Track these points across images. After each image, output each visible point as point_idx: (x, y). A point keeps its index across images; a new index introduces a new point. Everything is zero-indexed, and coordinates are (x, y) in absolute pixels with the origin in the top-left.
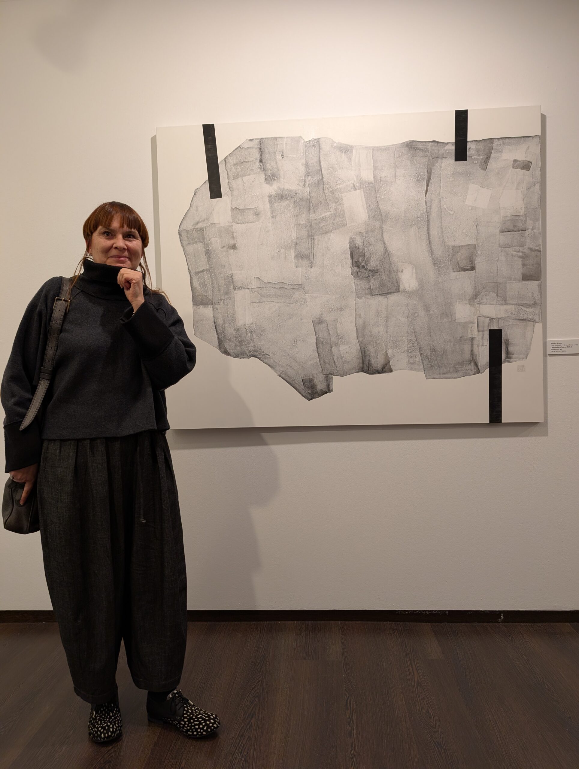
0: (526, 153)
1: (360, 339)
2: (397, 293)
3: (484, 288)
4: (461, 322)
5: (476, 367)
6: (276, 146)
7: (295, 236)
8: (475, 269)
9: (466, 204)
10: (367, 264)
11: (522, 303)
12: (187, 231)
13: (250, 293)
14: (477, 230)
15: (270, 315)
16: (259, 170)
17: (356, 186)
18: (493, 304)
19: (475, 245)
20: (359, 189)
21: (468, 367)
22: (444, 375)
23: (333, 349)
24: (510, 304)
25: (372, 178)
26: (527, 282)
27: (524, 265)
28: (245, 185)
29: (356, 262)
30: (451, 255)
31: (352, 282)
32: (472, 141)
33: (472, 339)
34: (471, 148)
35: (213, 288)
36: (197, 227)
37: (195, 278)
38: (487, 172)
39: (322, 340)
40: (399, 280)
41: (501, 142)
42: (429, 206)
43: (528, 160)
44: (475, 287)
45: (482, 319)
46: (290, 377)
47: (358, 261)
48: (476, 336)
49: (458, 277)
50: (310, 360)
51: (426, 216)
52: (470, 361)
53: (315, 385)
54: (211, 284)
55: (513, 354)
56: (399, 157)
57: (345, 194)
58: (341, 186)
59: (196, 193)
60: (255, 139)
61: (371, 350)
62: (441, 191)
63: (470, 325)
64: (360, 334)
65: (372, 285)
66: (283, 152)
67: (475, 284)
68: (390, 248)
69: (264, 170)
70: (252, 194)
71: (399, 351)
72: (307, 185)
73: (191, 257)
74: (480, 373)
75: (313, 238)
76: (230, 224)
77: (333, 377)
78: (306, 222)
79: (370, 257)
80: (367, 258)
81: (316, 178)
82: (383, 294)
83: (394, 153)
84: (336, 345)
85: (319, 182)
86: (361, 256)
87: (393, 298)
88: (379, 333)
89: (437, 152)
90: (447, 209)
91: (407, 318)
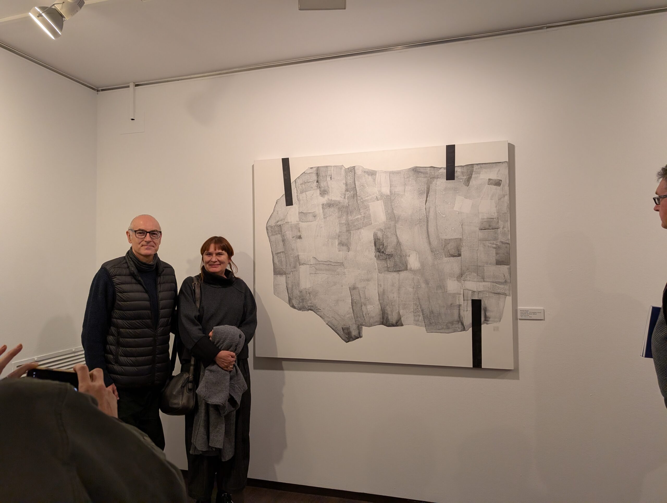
0: (497, 174)
1: (381, 301)
2: (406, 271)
3: (468, 269)
4: (451, 293)
5: (462, 326)
6: (327, 172)
7: (338, 231)
8: (461, 256)
9: (454, 209)
10: (385, 250)
11: (496, 281)
12: (271, 227)
13: (309, 267)
14: (462, 228)
15: (322, 282)
16: (316, 188)
17: (378, 198)
18: (474, 281)
19: (461, 239)
20: (380, 200)
21: (457, 326)
22: (439, 330)
23: (362, 307)
24: (487, 282)
25: (389, 192)
26: (499, 266)
27: (497, 254)
28: (307, 197)
29: (378, 249)
30: (443, 245)
31: (375, 262)
32: (458, 166)
33: (460, 306)
34: (458, 171)
35: (286, 264)
36: (278, 224)
37: (276, 257)
38: (469, 187)
39: (355, 301)
40: (407, 262)
41: (479, 166)
42: (428, 211)
43: (499, 179)
44: (461, 268)
45: (466, 291)
46: (334, 325)
47: (379, 248)
48: (462, 304)
49: (449, 261)
50: (347, 315)
51: (426, 218)
52: (458, 322)
53: (351, 332)
54: (285, 261)
55: (490, 318)
56: (407, 178)
57: (371, 203)
58: (368, 198)
59: (277, 203)
60: (314, 167)
61: (389, 310)
62: (437, 201)
63: (458, 296)
64: (381, 298)
65: (388, 264)
66: (331, 176)
67: (461, 267)
68: (401, 240)
69: (320, 188)
70: (312, 203)
71: (407, 311)
72: (346, 197)
73: (274, 244)
74: (465, 330)
75: (350, 232)
76: (298, 223)
77: (362, 327)
78: (345, 221)
79: (388, 246)
80: (385, 246)
81: (352, 192)
82: (396, 271)
83: (404, 175)
84: (365, 305)
85: (354, 195)
86: (381, 245)
87: (403, 274)
88: (394, 298)
89: (434, 174)
90: (440, 213)
91: (413, 288)
